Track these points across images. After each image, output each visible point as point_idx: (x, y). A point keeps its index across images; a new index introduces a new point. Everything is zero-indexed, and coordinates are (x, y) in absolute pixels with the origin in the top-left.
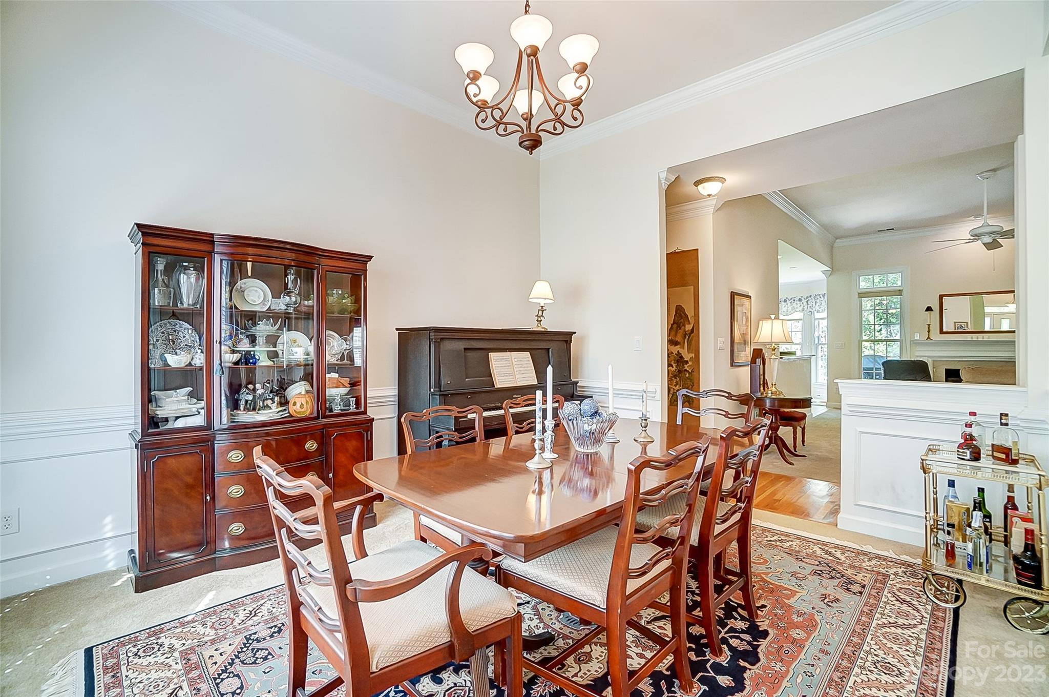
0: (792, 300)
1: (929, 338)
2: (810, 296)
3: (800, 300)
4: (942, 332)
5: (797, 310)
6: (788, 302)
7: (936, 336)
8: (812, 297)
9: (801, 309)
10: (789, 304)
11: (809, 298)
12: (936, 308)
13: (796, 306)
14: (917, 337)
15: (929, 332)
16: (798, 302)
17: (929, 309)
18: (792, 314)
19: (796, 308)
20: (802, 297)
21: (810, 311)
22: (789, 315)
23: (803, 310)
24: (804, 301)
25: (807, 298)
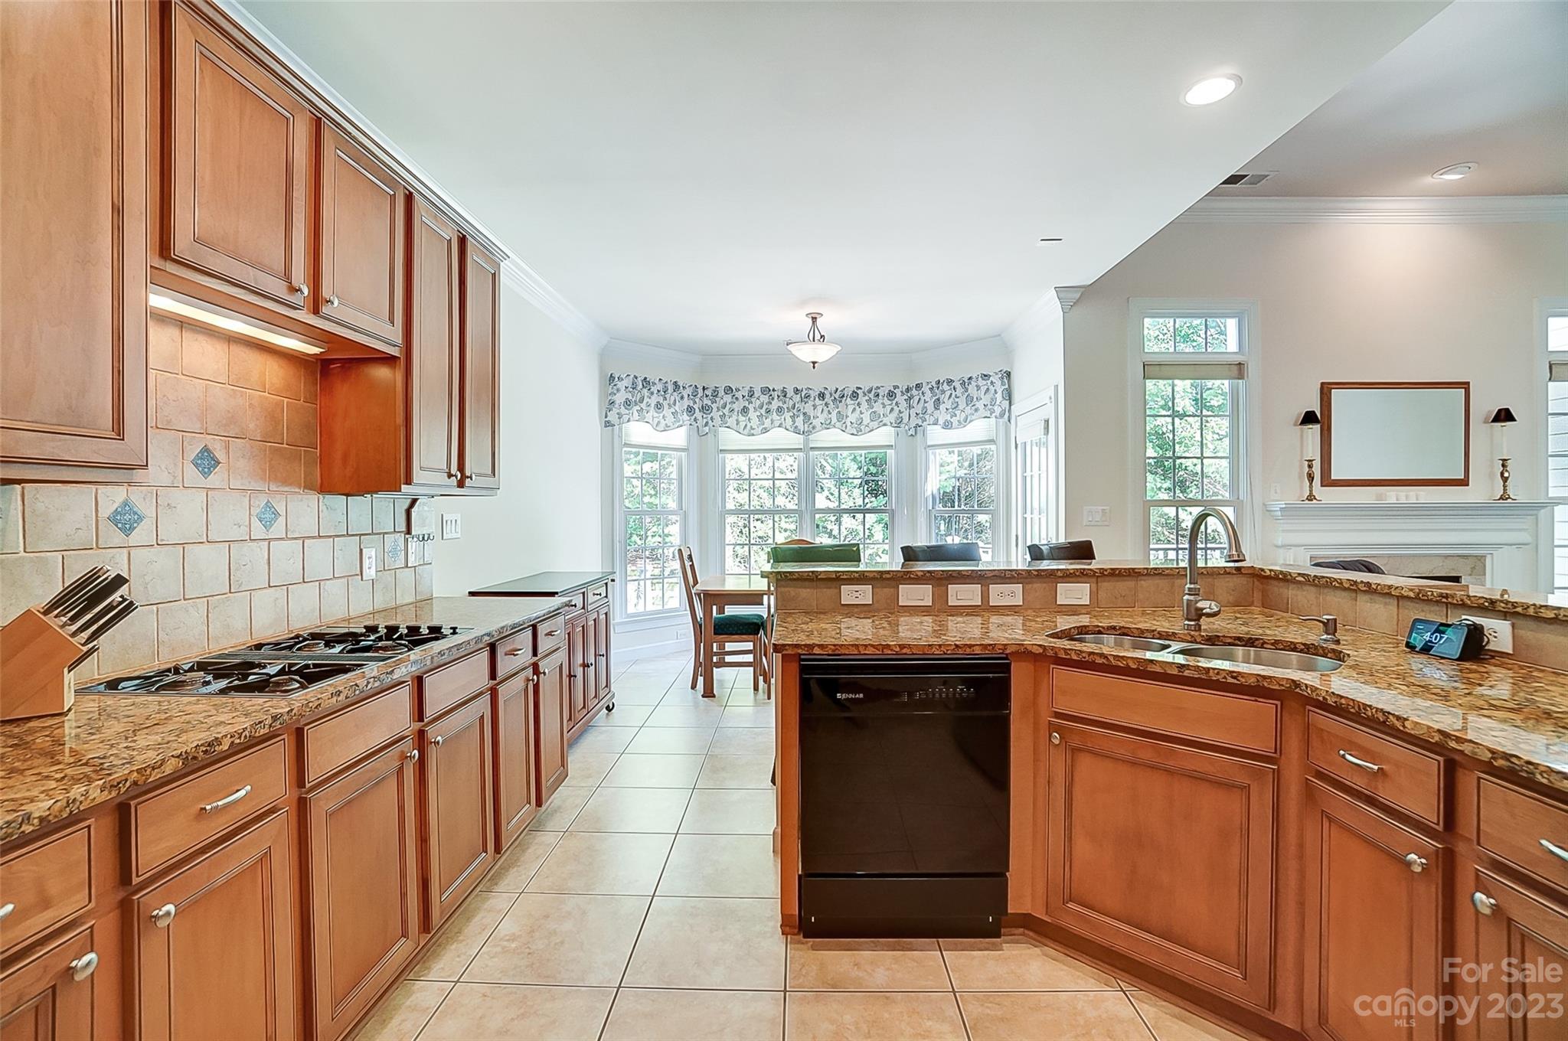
0: (872, 395)
2: (920, 385)
3: (891, 395)
4: (1328, 482)
5: (883, 420)
6: (862, 399)
9: (892, 417)
10: (864, 405)
11: (914, 392)
13: (880, 411)
15: (1312, 479)
17: (1310, 419)
18: (872, 430)
19: (882, 416)
20: (896, 387)
21: (917, 424)
22: (865, 433)
23: (898, 421)
24: (900, 399)
25: (908, 390)
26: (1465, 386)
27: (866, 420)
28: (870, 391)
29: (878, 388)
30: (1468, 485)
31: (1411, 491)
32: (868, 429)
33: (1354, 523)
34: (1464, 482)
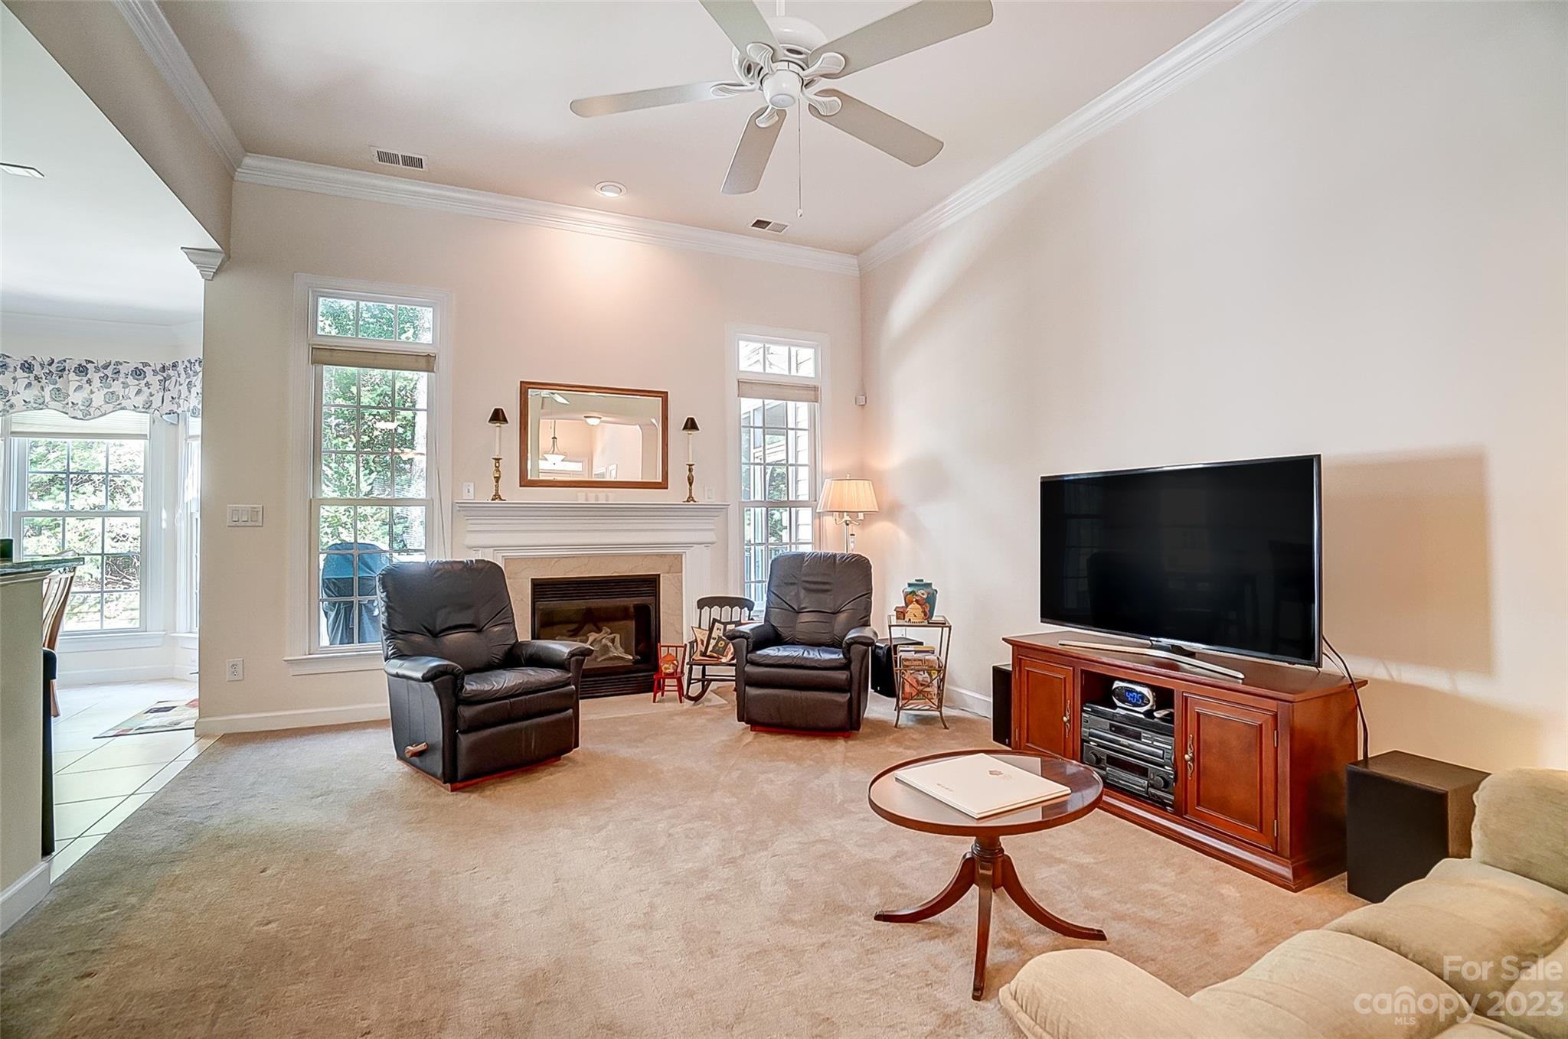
0: (109, 372)
1: (497, 496)
2: (175, 366)
3: (138, 373)
4: (525, 482)
5: (124, 403)
6: (96, 378)
7: (514, 493)
8: (181, 368)
9: (139, 401)
10: (96, 382)
11: (171, 373)
12: (512, 413)
13: (121, 392)
14: (469, 494)
15: (497, 479)
16: (130, 380)
17: (498, 416)
18: (105, 414)
19: (121, 398)
20: (146, 364)
21: (172, 410)
22: (95, 418)
23: (147, 406)
24: (154, 380)
25: (164, 369)
26: (664, 396)
27: (98, 399)
28: (106, 367)
29: (118, 363)
30: (667, 488)
31: (600, 492)
32: (98, 413)
33: (558, 524)
34: (663, 485)
